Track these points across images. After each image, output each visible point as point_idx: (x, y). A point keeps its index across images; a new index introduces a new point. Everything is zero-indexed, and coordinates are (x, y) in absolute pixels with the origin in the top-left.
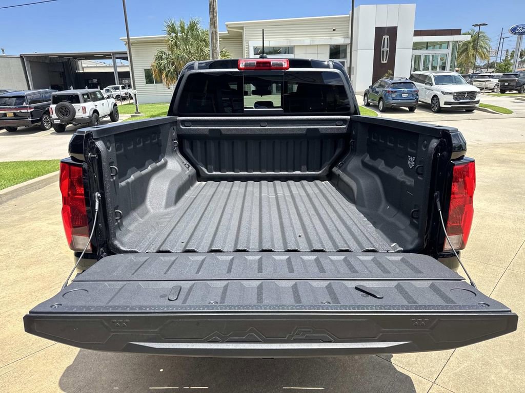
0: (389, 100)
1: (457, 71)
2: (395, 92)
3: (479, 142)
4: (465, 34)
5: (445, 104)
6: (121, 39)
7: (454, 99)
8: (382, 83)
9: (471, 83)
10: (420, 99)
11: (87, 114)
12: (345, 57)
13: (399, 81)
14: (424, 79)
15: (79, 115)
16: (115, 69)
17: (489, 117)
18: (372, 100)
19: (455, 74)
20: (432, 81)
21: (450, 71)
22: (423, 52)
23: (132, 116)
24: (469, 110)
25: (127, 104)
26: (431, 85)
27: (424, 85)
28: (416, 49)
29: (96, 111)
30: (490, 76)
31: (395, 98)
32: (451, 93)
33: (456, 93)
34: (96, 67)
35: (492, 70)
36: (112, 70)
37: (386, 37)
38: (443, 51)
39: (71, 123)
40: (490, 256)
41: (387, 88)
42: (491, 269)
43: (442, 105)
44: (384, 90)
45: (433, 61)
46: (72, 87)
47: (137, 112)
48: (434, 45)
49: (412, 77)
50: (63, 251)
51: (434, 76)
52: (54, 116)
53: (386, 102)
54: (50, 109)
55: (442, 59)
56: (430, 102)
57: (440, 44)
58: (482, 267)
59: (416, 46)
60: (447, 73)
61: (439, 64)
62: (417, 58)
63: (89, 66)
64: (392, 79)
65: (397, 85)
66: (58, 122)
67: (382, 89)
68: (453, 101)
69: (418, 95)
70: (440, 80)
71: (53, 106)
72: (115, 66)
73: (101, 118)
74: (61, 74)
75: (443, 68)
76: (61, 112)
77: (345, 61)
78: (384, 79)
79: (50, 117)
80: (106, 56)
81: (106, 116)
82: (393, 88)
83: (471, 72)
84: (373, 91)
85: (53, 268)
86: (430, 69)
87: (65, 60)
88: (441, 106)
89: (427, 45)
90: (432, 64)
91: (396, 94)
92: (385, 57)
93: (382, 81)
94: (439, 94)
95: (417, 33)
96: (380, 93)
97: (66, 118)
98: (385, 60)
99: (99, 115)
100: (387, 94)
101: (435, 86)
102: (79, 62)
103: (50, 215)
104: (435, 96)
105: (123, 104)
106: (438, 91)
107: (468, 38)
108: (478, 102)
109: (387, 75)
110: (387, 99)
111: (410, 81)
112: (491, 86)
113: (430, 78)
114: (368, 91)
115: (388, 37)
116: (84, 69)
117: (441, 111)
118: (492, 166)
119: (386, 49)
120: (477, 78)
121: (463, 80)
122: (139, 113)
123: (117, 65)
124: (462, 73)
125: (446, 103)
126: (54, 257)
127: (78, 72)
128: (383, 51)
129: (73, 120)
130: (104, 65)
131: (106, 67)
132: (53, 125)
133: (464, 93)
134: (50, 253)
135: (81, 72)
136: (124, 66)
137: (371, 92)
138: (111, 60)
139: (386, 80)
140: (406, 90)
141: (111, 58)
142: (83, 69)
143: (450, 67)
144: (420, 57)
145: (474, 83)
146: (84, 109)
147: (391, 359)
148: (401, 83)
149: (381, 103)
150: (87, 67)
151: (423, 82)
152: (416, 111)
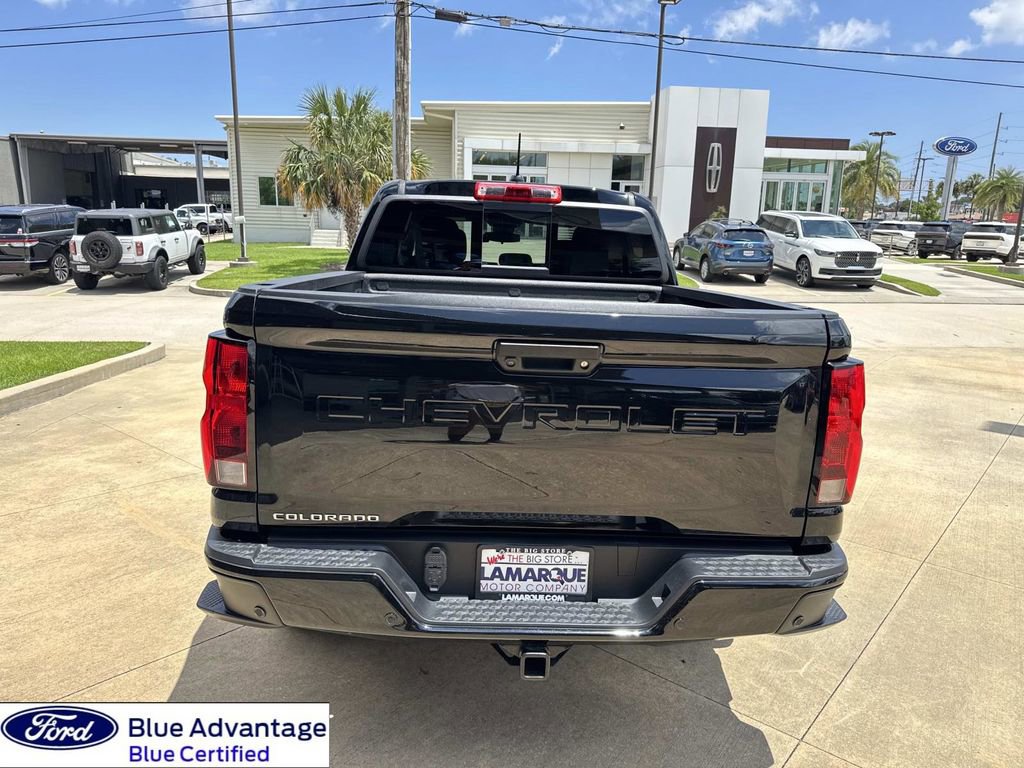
0: (720, 261)
1: (842, 214)
2: (732, 246)
3: (881, 345)
4: (855, 149)
5: (820, 273)
6: (218, 119)
7: (837, 263)
8: (708, 230)
9: (867, 237)
10: (775, 261)
11: (145, 257)
12: (641, 178)
13: (739, 228)
14: (783, 225)
15: (129, 257)
16: (199, 173)
17: (898, 300)
18: (688, 259)
19: (838, 219)
20: (797, 230)
21: (830, 212)
22: (781, 177)
23: (232, 265)
24: (864, 286)
25: (221, 242)
26: (796, 236)
27: (783, 236)
28: (770, 170)
29: (162, 253)
30: (900, 227)
31: (731, 258)
32: (831, 254)
33: (840, 253)
34: (161, 167)
35: (904, 215)
36: (193, 174)
37: (716, 145)
38: (819, 178)
39: (112, 273)
40: (896, 540)
41: (716, 238)
42: (897, 561)
43: (816, 274)
44: (710, 243)
45: (799, 192)
46: (113, 204)
47: (243, 258)
48: (801, 164)
49: (761, 220)
50: (123, 511)
51: (801, 221)
52: (78, 257)
53: (713, 263)
54: (71, 244)
55: (815, 191)
56: (794, 268)
57: (814, 163)
58: (882, 558)
59: (770, 165)
60: (825, 216)
61: (810, 198)
62: (771, 186)
63: (147, 163)
64: (726, 224)
65: (733, 233)
66: (85, 269)
67: (707, 240)
68: (835, 267)
69: (772, 254)
70: (812, 229)
71: (78, 239)
72: (199, 168)
73: (170, 265)
74: (87, 175)
75: (818, 207)
76: (93, 251)
77: (640, 185)
78: (710, 222)
79: (69, 259)
80: (182, 147)
81: (181, 262)
82: (728, 239)
83: (867, 216)
84: (690, 243)
85: (108, 541)
86: (794, 207)
87: (99, 150)
88: (813, 275)
89: (790, 165)
90: (798, 198)
91: (733, 250)
92: (713, 182)
93: (707, 225)
94: (809, 253)
95: (772, 142)
96: (703, 247)
97: (102, 263)
98: (712, 186)
99: (167, 259)
100: (717, 248)
101: (802, 240)
102: (127, 156)
103: (89, 444)
104: (803, 257)
105: (211, 240)
106: (809, 248)
107: (862, 156)
108: (879, 271)
109: (715, 214)
110: (716, 258)
111: (758, 227)
112: (904, 243)
113: (795, 224)
114: (682, 243)
115: (720, 145)
116: (137, 169)
117: (813, 284)
118: (902, 387)
119: (715, 167)
120: (878, 228)
121: (853, 230)
122: (247, 260)
123: (204, 165)
124: (852, 217)
125: (822, 271)
126: (107, 521)
127: (124, 174)
128: (710, 171)
129: (115, 266)
130: (177, 164)
131: (181, 167)
132: (72, 274)
133: (853, 254)
134: (98, 514)
135: (129, 174)
136: (216, 168)
137: (686, 244)
138: (194, 156)
139: (715, 224)
140: (750, 244)
141: (192, 152)
142: (134, 168)
143: (831, 206)
144: (776, 184)
145: (873, 237)
146: (140, 247)
147: (730, 703)
148: (741, 230)
149: (705, 266)
150: (142, 165)
151: (781, 230)
152: (769, 282)
